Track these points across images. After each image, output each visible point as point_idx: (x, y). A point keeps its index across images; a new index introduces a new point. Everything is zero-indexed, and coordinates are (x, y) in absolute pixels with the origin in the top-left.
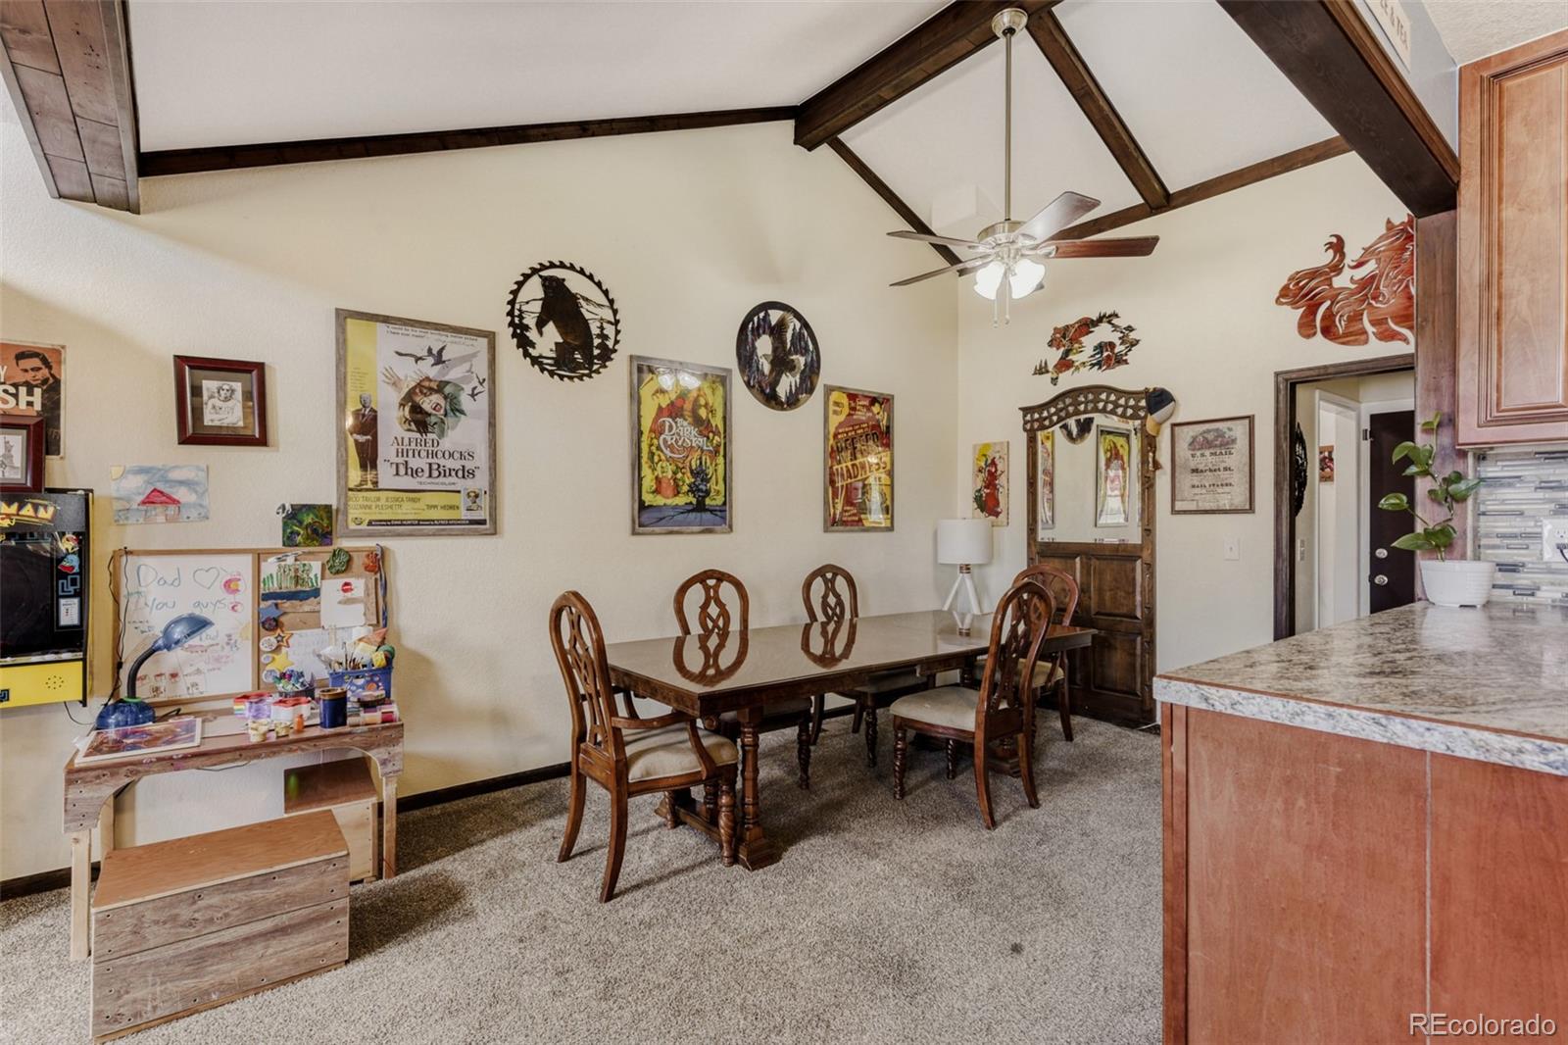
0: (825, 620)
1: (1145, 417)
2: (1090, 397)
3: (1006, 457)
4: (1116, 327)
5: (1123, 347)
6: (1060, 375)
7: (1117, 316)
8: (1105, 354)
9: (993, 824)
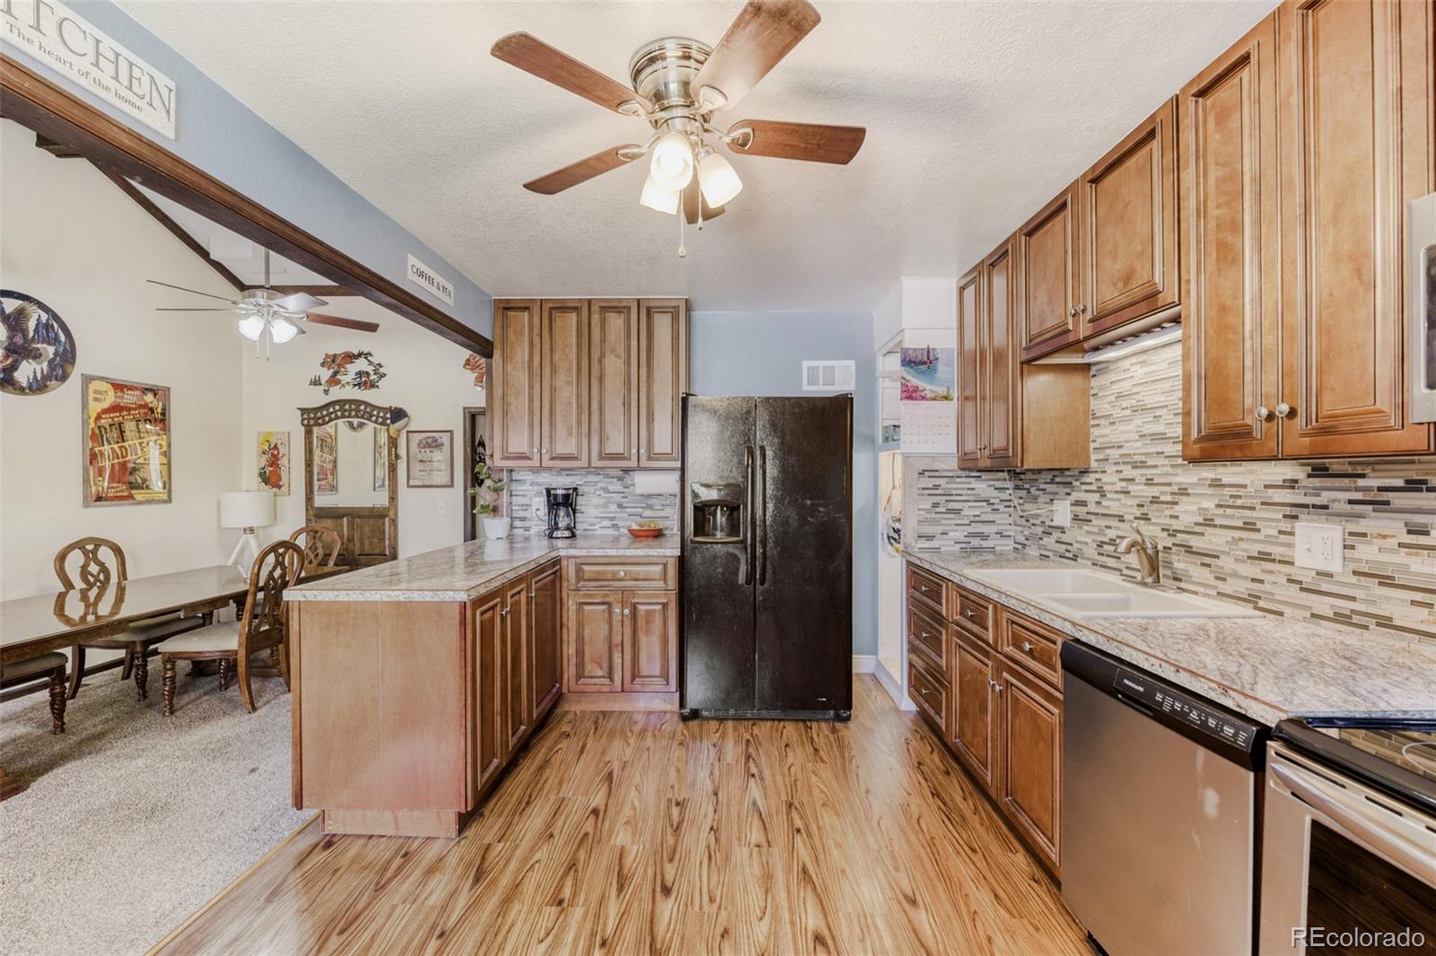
0: (84, 586)
1: (389, 425)
2: (353, 407)
3: (287, 444)
4: (370, 363)
5: (375, 377)
6: (331, 389)
7: (371, 355)
8: (364, 379)
9: (254, 709)
